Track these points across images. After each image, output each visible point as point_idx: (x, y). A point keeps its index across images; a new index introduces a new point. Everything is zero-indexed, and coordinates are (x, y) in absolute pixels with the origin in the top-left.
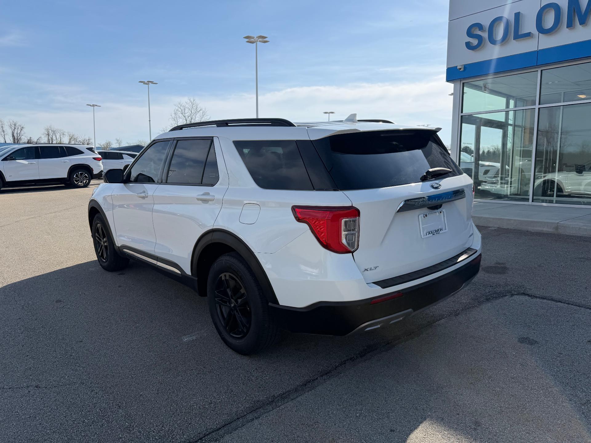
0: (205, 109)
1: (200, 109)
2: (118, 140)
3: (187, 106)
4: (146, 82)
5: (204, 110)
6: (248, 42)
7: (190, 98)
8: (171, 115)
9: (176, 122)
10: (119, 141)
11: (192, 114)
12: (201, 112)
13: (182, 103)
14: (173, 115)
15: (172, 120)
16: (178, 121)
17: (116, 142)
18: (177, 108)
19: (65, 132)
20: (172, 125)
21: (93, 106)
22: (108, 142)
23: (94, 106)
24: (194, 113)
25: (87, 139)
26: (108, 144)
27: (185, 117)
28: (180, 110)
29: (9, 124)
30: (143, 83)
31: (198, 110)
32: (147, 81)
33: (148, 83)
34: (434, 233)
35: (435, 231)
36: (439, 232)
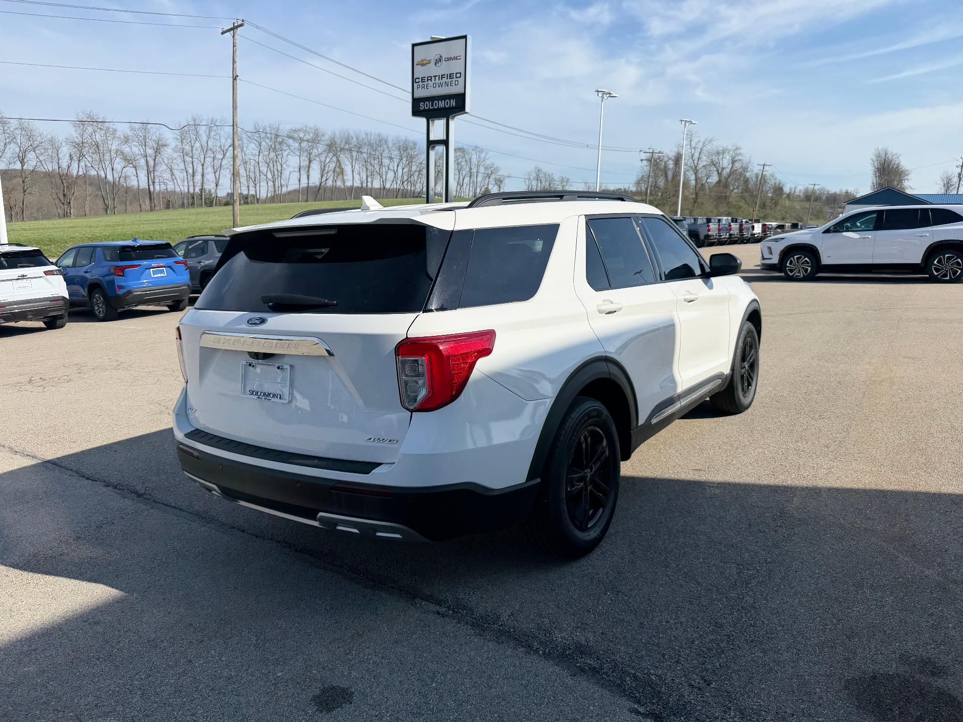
34: (260, 397)
35: (262, 394)
36: (270, 398)
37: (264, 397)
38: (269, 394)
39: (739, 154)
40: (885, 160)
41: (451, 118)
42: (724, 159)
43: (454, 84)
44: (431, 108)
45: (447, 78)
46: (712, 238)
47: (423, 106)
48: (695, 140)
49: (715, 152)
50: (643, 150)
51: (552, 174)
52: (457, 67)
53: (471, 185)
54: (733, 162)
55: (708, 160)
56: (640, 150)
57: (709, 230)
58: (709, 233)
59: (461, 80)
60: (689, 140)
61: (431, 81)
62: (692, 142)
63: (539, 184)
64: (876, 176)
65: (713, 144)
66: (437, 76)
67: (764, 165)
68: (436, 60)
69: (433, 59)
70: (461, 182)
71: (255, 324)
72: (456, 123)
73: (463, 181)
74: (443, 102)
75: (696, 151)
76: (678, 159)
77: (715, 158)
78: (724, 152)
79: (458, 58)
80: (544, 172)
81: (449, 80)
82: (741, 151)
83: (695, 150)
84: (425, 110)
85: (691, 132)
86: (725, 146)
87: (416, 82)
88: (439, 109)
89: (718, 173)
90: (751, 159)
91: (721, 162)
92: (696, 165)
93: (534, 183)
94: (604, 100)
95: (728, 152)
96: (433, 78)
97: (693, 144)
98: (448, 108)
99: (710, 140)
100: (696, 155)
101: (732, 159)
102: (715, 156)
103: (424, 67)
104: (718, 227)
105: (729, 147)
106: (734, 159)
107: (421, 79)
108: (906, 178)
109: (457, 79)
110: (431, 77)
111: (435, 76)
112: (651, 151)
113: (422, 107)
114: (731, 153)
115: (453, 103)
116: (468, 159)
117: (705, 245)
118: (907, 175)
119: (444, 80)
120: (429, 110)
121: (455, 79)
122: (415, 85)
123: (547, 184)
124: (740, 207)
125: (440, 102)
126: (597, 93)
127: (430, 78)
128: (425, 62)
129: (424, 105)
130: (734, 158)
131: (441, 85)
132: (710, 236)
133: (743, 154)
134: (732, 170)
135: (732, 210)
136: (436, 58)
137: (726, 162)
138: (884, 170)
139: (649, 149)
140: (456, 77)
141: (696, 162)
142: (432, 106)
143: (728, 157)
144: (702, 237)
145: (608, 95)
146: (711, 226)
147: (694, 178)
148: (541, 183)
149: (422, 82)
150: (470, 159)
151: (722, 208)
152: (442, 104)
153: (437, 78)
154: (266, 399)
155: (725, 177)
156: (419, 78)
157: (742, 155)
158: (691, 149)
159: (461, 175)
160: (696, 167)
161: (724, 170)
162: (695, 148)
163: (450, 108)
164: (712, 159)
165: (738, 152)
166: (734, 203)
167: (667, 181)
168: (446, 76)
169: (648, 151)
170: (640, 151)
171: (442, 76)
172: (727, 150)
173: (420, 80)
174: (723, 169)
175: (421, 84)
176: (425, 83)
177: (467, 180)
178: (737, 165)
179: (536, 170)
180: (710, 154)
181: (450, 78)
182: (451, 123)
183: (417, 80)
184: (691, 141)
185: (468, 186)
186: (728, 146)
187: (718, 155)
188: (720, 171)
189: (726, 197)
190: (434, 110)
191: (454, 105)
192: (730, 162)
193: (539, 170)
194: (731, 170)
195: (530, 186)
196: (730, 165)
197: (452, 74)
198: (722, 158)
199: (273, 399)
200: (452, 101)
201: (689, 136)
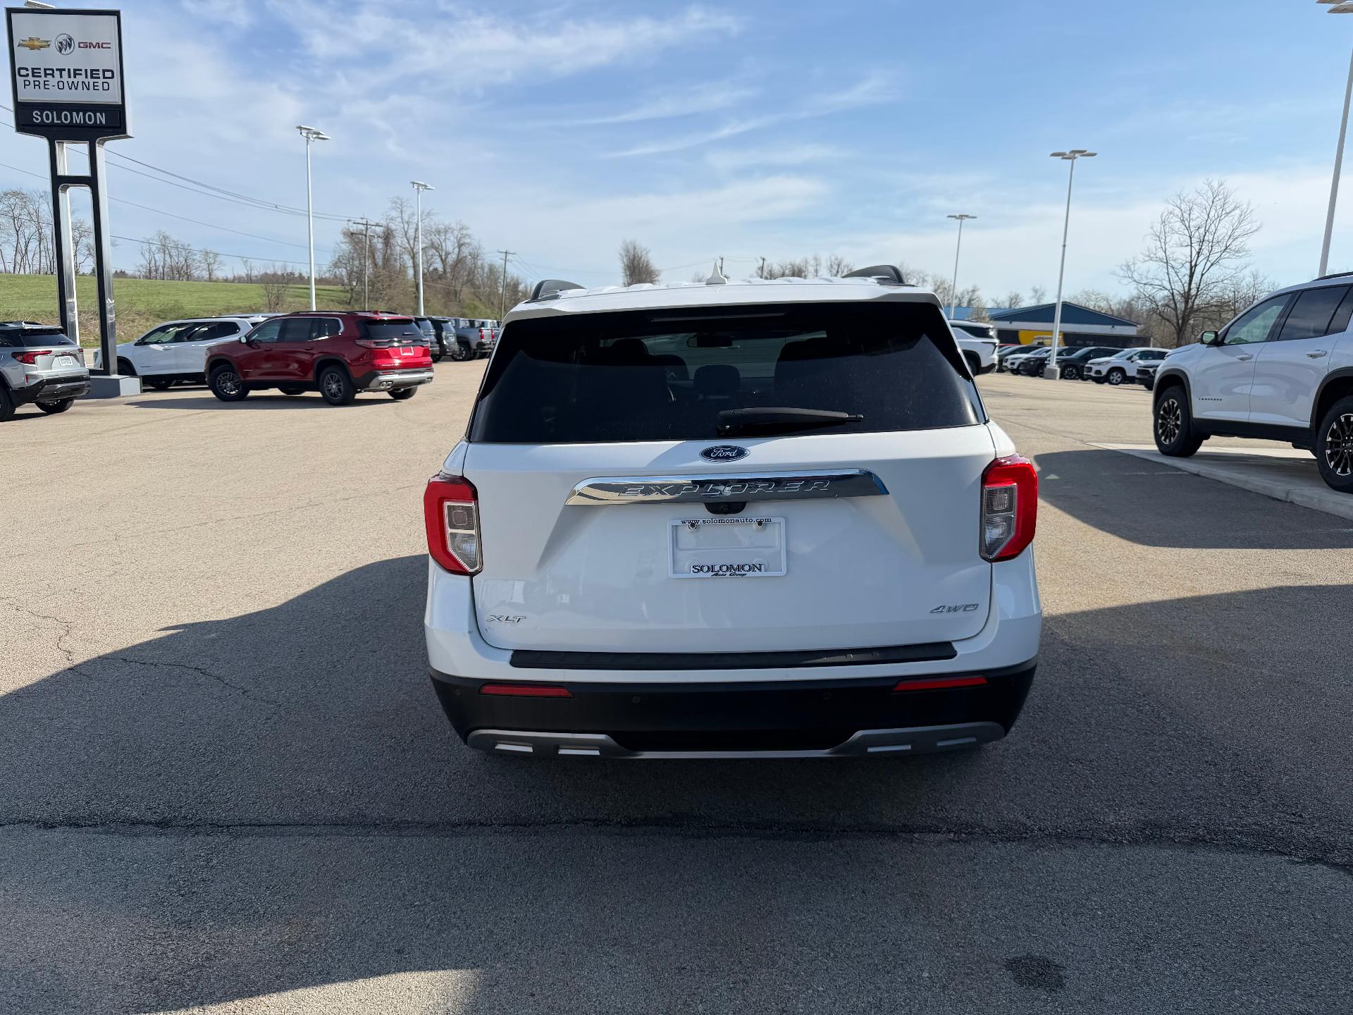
0: (1249, 204)
1: (1232, 207)
2: (1036, 291)
3: (1199, 200)
4: (1068, 153)
5: (1244, 207)
6: (1332, 11)
7: (1210, 180)
8: (1152, 228)
9: (1163, 244)
10: (1039, 293)
11: (1209, 220)
12: (1237, 212)
13: (1184, 195)
14: (1158, 227)
15: (1152, 238)
16: (1168, 240)
17: (1032, 294)
18: (1171, 208)
19: (927, 275)
20: (1149, 251)
21: (961, 217)
22: (1013, 294)
23: (962, 219)
24: (1216, 216)
25: (971, 289)
26: (1015, 299)
27: (1188, 228)
28: (1177, 211)
29: (829, 264)
30: (1061, 157)
31: (1228, 210)
32: (1071, 150)
33: (1072, 155)
34: (721, 573)
35: (724, 568)
36: (743, 572)
37: (728, 573)
38: (741, 567)
39: (466, 235)
40: (634, 256)
41: (99, 143)
42: (447, 241)
43: (100, 88)
44: (55, 121)
45: (86, 77)
46: (486, 347)
47: (37, 117)
48: (407, 212)
49: (433, 230)
50: (352, 219)
51: (189, 245)
52: (106, 60)
53: (43, 254)
54: (460, 246)
55: (426, 241)
56: (348, 219)
57: (482, 337)
58: (483, 340)
59: (115, 83)
60: (399, 210)
61: (53, 76)
62: (403, 214)
63: (168, 258)
64: (627, 275)
65: (432, 219)
66: (64, 70)
67: (506, 253)
68: (61, 43)
69: (53, 40)
70: (23, 249)
71: (728, 458)
72: (108, 150)
73: (27, 246)
74: (81, 114)
75: (411, 226)
76: (388, 237)
77: (435, 239)
78: (446, 232)
79: (104, 46)
80: (174, 242)
81: (91, 81)
82: (469, 232)
83: (409, 226)
84: (42, 125)
85: (402, 200)
86: (447, 223)
87: (20, 75)
88: (72, 126)
89: (442, 259)
90: (481, 243)
91: (444, 244)
92: (412, 246)
93: (159, 257)
94: (310, 142)
95: (452, 233)
96: (57, 74)
97: (406, 217)
98: (90, 126)
99: (429, 213)
100: (411, 233)
101: (458, 242)
102: (435, 235)
103: (36, 51)
104: (490, 334)
105: (452, 225)
106: (461, 242)
107: (30, 70)
108: (656, 279)
109: (106, 80)
110: (52, 70)
111: (61, 70)
112: (364, 222)
113: (37, 119)
114: (456, 232)
115: (101, 118)
116: (32, 211)
117: (477, 357)
118: (657, 276)
119: (80, 79)
120: (52, 125)
121: (102, 80)
122: (20, 80)
123: (182, 259)
124: (476, 308)
125: (74, 114)
126: (299, 130)
127: (49, 72)
128: (36, 43)
129: (41, 116)
130: (460, 240)
131: (74, 86)
132: (485, 345)
133: (472, 237)
134: (460, 257)
135: (466, 311)
136: (60, 39)
137: (450, 245)
138: (635, 268)
139: (362, 219)
140: (104, 77)
141: (412, 242)
142: (59, 118)
143: (452, 238)
144: (474, 346)
145: (314, 136)
146: (484, 331)
147: (412, 265)
148: (171, 256)
149: (33, 76)
150: (37, 212)
151: (454, 308)
152: (78, 118)
153: (65, 74)
154: (734, 574)
155: (451, 265)
156: (27, 69)
157: (470, 237)
158: (403, 223)
159: (21, 236)
160: (412, 249)
161: (449, 256)
162: (407, 223)
163: (95, 126)
164: (431, 240)
165: (464, 232)
166: (467, 301)
167: (376, 265)
168: (83, 72)
169: (360, 221)
170: (349, 221)
171: (76, 72)
172: (449, 228)
173: (30, 72)
174: (447, 254)
175: (30, 78)
176: (42, 80)
177: (33, 245)
178: (466, 251)
179: (161, 237)
180: (428, 232)
181: (92, 77)
182: (99, 150)
183: (23, 72)
184: (401, 211)
185: (38, 256)
186: (450, 224)
187: (439, 234)
188: (443, 257)
189: (456, 292)
190: (63, 125)
191: (104, 123)
192: (456, 245)
193: (165, 238)
194: (458, 256)
195: (153, 262)
196: (457, 250)
197: (95, 70)
198: (445, 238)
199: (751, 574)
200: (98, 114)
201: (398, 205)
